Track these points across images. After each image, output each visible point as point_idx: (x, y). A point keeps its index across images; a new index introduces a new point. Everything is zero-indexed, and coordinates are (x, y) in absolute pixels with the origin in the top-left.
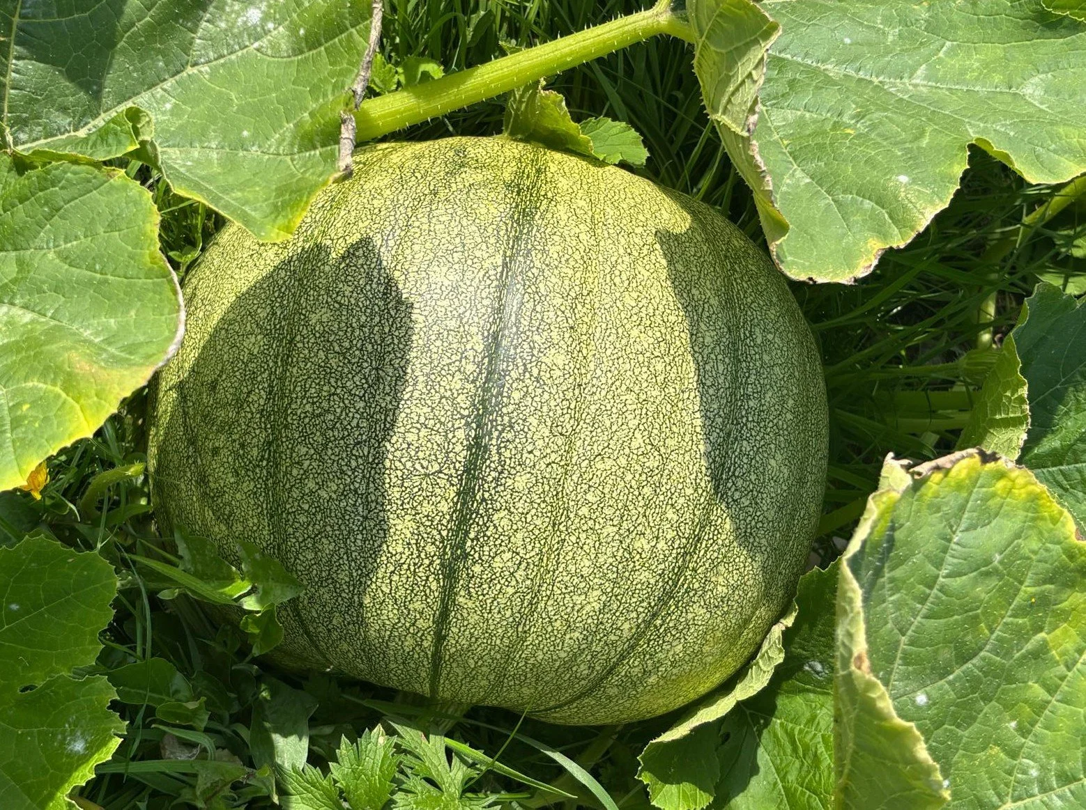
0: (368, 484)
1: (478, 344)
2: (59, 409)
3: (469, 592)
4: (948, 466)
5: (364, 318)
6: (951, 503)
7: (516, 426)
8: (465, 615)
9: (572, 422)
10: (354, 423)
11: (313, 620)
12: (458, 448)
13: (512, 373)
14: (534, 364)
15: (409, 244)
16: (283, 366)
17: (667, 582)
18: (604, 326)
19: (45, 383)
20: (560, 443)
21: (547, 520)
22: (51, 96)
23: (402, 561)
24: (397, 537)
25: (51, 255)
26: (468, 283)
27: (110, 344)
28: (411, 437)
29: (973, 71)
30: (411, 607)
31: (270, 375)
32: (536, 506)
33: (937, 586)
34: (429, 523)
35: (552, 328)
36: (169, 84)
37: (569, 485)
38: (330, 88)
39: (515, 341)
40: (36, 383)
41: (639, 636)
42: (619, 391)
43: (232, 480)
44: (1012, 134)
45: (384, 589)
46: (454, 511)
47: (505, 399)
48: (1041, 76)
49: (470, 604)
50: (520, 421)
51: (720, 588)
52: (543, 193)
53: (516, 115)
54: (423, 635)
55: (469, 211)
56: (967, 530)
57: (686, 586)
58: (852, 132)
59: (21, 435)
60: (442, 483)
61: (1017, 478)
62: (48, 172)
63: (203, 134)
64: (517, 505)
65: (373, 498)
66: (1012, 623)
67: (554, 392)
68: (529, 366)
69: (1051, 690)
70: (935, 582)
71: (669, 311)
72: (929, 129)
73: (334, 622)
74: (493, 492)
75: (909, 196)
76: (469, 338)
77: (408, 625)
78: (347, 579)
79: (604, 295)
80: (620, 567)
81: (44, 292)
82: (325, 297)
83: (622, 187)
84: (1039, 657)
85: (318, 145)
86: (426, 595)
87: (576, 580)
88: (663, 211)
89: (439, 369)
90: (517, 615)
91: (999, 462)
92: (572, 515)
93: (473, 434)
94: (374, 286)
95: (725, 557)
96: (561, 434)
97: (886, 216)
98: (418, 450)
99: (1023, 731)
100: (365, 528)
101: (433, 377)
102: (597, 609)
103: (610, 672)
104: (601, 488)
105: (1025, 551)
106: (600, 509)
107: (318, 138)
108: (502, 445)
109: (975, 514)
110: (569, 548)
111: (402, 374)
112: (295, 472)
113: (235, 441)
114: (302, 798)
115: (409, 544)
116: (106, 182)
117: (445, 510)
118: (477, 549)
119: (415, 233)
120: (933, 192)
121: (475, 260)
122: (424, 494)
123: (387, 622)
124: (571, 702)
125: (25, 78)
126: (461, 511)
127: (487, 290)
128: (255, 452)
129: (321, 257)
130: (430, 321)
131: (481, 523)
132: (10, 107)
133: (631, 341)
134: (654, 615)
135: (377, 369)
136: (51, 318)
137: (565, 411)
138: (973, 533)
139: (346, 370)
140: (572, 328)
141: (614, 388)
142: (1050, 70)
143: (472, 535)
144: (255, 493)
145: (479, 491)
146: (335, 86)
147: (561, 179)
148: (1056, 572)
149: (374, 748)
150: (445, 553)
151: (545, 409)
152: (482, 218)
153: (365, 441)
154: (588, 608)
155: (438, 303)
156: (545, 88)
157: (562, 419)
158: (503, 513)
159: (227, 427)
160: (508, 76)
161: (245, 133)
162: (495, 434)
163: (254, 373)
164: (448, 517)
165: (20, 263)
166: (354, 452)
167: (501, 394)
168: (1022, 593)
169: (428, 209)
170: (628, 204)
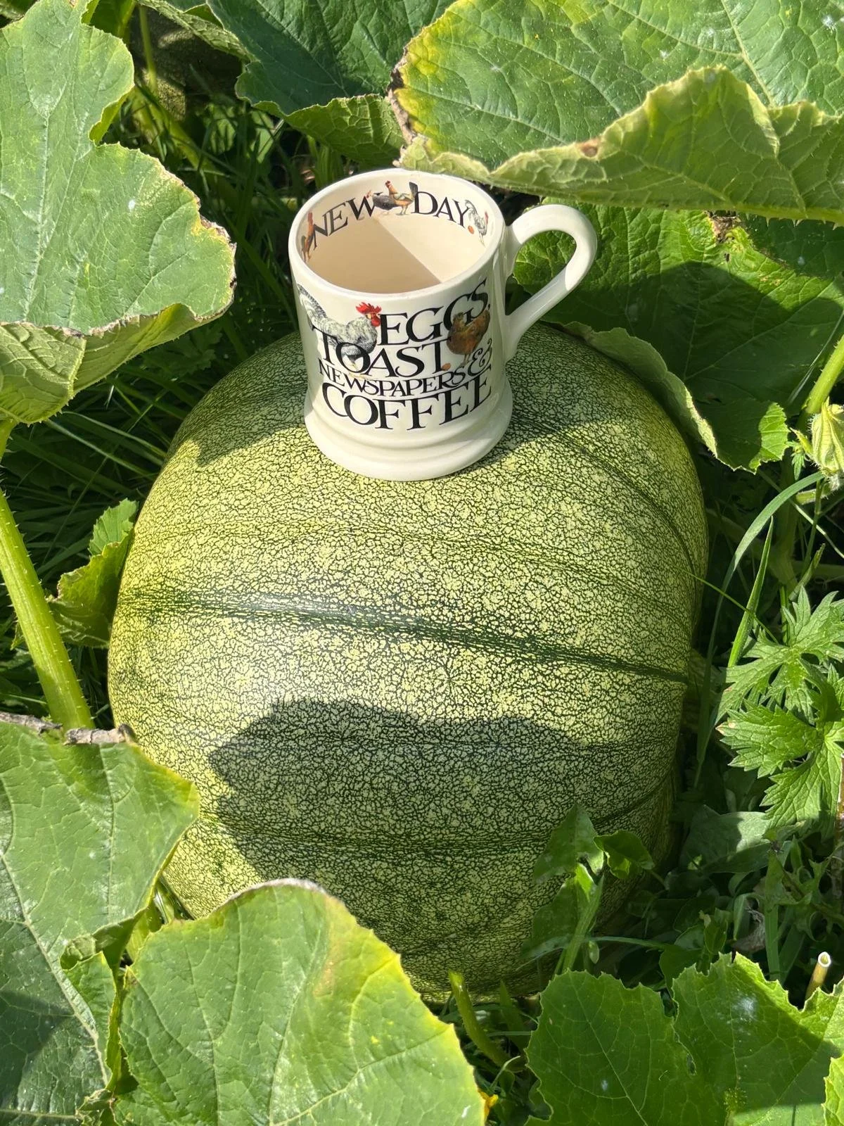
0: (462, 743)
1: (312, 636)
2: (374, 999)
3: (569, 633)
4: (406, 116)
5: (290, 757)
6: (443, 113)
7: (395, 591)
8: (593, 638)
9: (388, 536)
10: (400, 760)
11: (611, 803)
12: (420, 648)
13: (341, 598)
14: (331, 577)
15: (213, 715)
16: (345, 844)
17: (549, 439)
18: (290, 511)
19: (348, 1022)
20: (410, 546)
21: (490, 556)
22: (56, 1068)
23: (541, 703)
24: (516, 710)
25: (219, 1042)
26: (251, 650)
27: (307, 961)
28: (411, 698)
29: (28, 164)
30: (588, 695)
31: (356, 858)
32: (476, 568)
33: (526, 123)
34: (500, 675)
35: (294, 561)
36: (43, 944)
37: (454, 535)
38: (42, 763)
39: (309, 597)
40: (349, 1034)
41: (605, 466)
42: (355, 491)
43: (469, 895)
44: (87, 114)
45: (571, 723)
46: (486, 650)
47: (368, 604)
48: (32, 97)
49: (582, 633)
50: (390, 587)
51: (554, 391)
52: (159, 587)
53: (86, 633)
54: (617, 683)
55: (178, 658)
56: (469, 98)
57: (552, 422)
58: (88, 265)
59: (403, 1040)
60: (457, 664)
61: (416, 55)
62: (130, 1048)
63: (94, 902)
64: (476, 586)
65: (477, 736)
66: (561, 54)
67: (359, 555)
68: (333, 582)
69: (627, 19)
70: (522, 125)
71: (275, 451)
72: (83, 190)
73: (611, 778)
74: (464, 611)
75: (148, 196)
76: (307, 644)
77: (608, 698)
78: (564, 762)
79: (260, 514)
80: (535, 484)
81: (258, 1046)
82: (271, 802)
83: (153, 512)
84: (595, 31)
85: (100, 772)
86: (575, 679)
87: (551, 526)
88: (177, 469)
89: (339, 673)
90: (590, 584)
91: (401, 71)
92: (484, 532)
93: (405, 635)
94: (257, 749)
95: (522, 386)
96: (402, 545)
97: (169, 218)
98: (424, 691)
99: (670, 44)
100: (509, 744)
101: (348, 680)
102: (580, 506)
103: (646, 496)
104: (455, 504)
105: (489, 46)
106: (477, 505)
107: (93, 772)
108: (415, 604)
109: (454, 91)
110: (518, 533)
111: (346, 712)
112: (455, 823)
113: (428, 894)
114: (798, 808)
115: (522, 697)
116: (140, 986)
117: (484, 660)
118: (524, 626)
119: (202, 711)
120: (144, 174)
121: (227, 645)
122: (469, 683)
123: (607, 719)
124: (680, 537)
125: (36, 1096)
126: (485, 643)
127: (257, 631)
128: (438, 870)
129: (231, 811)
130: (290, 686)
131: (496, 623)
132: (68, 1113)
133: (305, 483)
134: (584, 451)
135: (343, 740)
136: (283, 1035)
137: (378, 543)
138: (473, 94)
139: (345, 772)
140: (293, 542)
141: (353, 496)
142: (26, 91)
143: (510, 632)
144: (481, 868)
145: (464, 626)
146: (40, 758)
147: (145, 571)
148: (507, 16)
149: (741, 733)
150: (530, 659)
151: (376, 563)
152: (184, 644)
153: (418, 748)
154: (579, 515)
155: (272, 679)
156: (56, 595)
157: (386, 546)
158: (485, 600)
159: (414, 904)
160: (45, 635)
161: (92, 855)
162: (404, 611)
163: (355, 876)
164: (492, 657)
165: (229, 1077)
166: (430, 759)
167: (363, 607)
168: (532, 47)
169: (178, 700)
170: (170, 501)
